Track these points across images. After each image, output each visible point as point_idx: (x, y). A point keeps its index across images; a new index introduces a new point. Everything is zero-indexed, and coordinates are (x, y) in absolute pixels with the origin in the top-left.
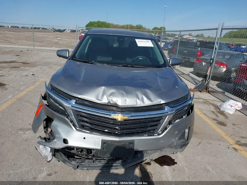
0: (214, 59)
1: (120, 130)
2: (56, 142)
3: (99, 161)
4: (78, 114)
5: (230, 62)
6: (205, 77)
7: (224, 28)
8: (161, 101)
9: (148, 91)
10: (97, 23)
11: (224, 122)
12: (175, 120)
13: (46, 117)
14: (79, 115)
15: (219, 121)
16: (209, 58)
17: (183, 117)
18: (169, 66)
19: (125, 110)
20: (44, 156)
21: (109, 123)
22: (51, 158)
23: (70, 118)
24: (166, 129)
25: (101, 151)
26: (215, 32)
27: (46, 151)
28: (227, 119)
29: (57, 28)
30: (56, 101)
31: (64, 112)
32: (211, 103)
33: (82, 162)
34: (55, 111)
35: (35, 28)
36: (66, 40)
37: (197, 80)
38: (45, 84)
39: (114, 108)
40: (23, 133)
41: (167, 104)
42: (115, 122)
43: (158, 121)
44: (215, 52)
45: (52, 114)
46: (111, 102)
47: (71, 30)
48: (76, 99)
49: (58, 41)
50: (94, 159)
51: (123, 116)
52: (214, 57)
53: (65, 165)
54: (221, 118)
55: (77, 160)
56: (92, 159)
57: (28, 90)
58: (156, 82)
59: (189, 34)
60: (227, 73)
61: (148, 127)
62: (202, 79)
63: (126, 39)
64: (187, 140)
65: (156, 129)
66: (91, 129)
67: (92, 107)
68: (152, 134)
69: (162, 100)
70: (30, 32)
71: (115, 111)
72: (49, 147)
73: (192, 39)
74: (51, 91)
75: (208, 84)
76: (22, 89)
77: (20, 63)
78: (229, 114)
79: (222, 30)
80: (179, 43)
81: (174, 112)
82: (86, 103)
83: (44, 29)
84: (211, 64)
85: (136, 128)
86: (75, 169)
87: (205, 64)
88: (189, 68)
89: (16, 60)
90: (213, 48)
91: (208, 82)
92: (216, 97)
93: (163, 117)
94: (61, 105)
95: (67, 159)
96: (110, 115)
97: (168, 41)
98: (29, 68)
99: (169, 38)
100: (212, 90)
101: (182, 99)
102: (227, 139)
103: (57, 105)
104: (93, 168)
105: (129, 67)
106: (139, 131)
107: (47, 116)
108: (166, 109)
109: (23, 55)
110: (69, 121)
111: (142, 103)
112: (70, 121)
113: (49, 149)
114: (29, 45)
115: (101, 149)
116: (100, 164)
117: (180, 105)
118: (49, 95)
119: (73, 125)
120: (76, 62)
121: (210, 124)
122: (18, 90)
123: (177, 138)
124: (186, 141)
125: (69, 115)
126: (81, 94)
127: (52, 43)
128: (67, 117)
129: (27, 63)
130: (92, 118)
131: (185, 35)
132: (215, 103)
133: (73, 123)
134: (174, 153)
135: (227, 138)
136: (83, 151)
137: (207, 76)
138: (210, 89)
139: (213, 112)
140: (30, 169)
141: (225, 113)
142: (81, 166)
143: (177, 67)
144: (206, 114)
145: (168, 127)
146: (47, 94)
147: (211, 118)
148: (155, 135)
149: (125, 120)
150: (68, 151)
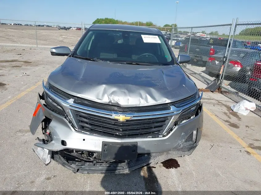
0: (227, 57)
1: (122, 132)
2: (53, 144)
3: (100, 164)
4: (77, 114)
5: (245, 61)
6: (217, 76)
7: (238, 23)
8: (166, 101)
9: (153, 90)
10: (105, 20)
11: (236, 124)
12: (182, 121)
13: (44, 118)
14: (79, 115)
15: (232, 122)
16: (222, 56)
17: (190, 118)
18: (177, 64)
19: (127, 110)
20: (42, 158)
21: (109, 124)
22: (50, 161)
23: (68, 118)
24: (172, 130)
25: (102, 154)
26: (229, 28)
27: (44, 153)
28: (240, 120)
29: (62, 26)
30: (54, 101)
31: (62, 112)
32: (223, 104)
33: (82, 165)
34: (53, 111)
35: (39, 26)
36: (72, 38)
37: (209, 80)
38: (42, 82)
39: (116, 108)
40: (22, 134)
41: (172, 104)
42: (116, 123)
43: (163, 121)
44: (228, 50)
45: (50, 114)
46: (112, 102)
47: (77, 28)
48: (75, 98)
49: (64, 39)
50: (95, 162)
51: (125, 116)
52: (227, 55)
53: (65, 168)
54: (234, 120)
55: (77, 163)
56: (93, 162)
57: (29, 90)
58: (161, 81)
59: (202, 31)
60: (243, 72)
61: (152, 128)
62: (214, 79)
63: (131, 34)
64: (196, 142)
65: (160, 130)
66: (92, 130)
67: (92, 107)
68: (157, 136)
69: (167, 99)
70: (33, 30)
71: (116, 110)
72: (48, 149)
73: (205, 36)
74: (49, 90)
75: (221, 83)
76: (22, 89)
77: (21, 62)
78: (242, 115)
79: (236, 26)
80: (190, 41)
81: (180, 112)
82: (86, 102)
83: (48, 26)
84: (224, 62)
85: (140, 129)
86: (75, 173)
87: (218, 62)
88: (201, 68)
89: (17, 59)
90: (226, 46)
91: (221, 82)
92: (229, 98)
93: (168, 118)
94: (59, 104)
95: (66, 162)
96: (111, 115)
97: (180, 39)
98: (31, 68)
99: (181, 36)
100: (225, 90)
101: (189, 98)
102: (240, 142)
103: (55, 104)
104: (94, 171)
105: (133, 64)
106: (143, 132)
107: (46, 117)
108: (171, 109)
109: (26, 54)
110: (67, 122)
111: (146, 102)
112: (69, 122)
113: (47, 151)
114: (33, 44)
115: (102, 151)
116: (101, 168)
117: (188, 104)
118: (47, 94)
119: (72, 125)
120: (77, 59)
121: (221, 125)
122: (19, 90)
123: (184, 140)
124: (194, 144)
125: (67, 115)
126: (79, 93)
127: (57, 41)
128: (65, 118)
129: (29, 62)
130: (92, 118)
131: (198, 33)
132: (228, 104)
133: (72, 123)
134: (181, 156)
135: (239, 140)
136: (84, 153)
137: (220, 75)
138: (223, 90)
139: (225, 113)
140: (28, 172)
141: (238, 114)
142: (81, 170)
143: (189, 66)
144: (218, 116)
145: (173, 128)
146: (45, 93)
147: (223, 120)
148: (159, 136)
149: (127, 121)
150: (67, 153)
